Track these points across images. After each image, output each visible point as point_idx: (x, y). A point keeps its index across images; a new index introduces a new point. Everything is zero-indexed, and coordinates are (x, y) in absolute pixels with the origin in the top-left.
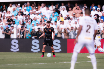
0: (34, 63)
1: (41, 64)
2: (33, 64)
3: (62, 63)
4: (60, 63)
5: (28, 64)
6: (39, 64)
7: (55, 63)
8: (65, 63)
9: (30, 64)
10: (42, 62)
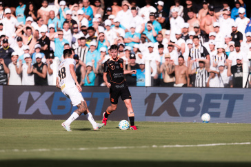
0: (102, 146)
1: (120, 147)
2: (100, 148)
3: (171, 146)
4: (165, 146)
5: (87, 149)
6: (115, 148)
7: (154, 146)
8: (177, 146)
9: (93, 149)
10: (121, 144)
